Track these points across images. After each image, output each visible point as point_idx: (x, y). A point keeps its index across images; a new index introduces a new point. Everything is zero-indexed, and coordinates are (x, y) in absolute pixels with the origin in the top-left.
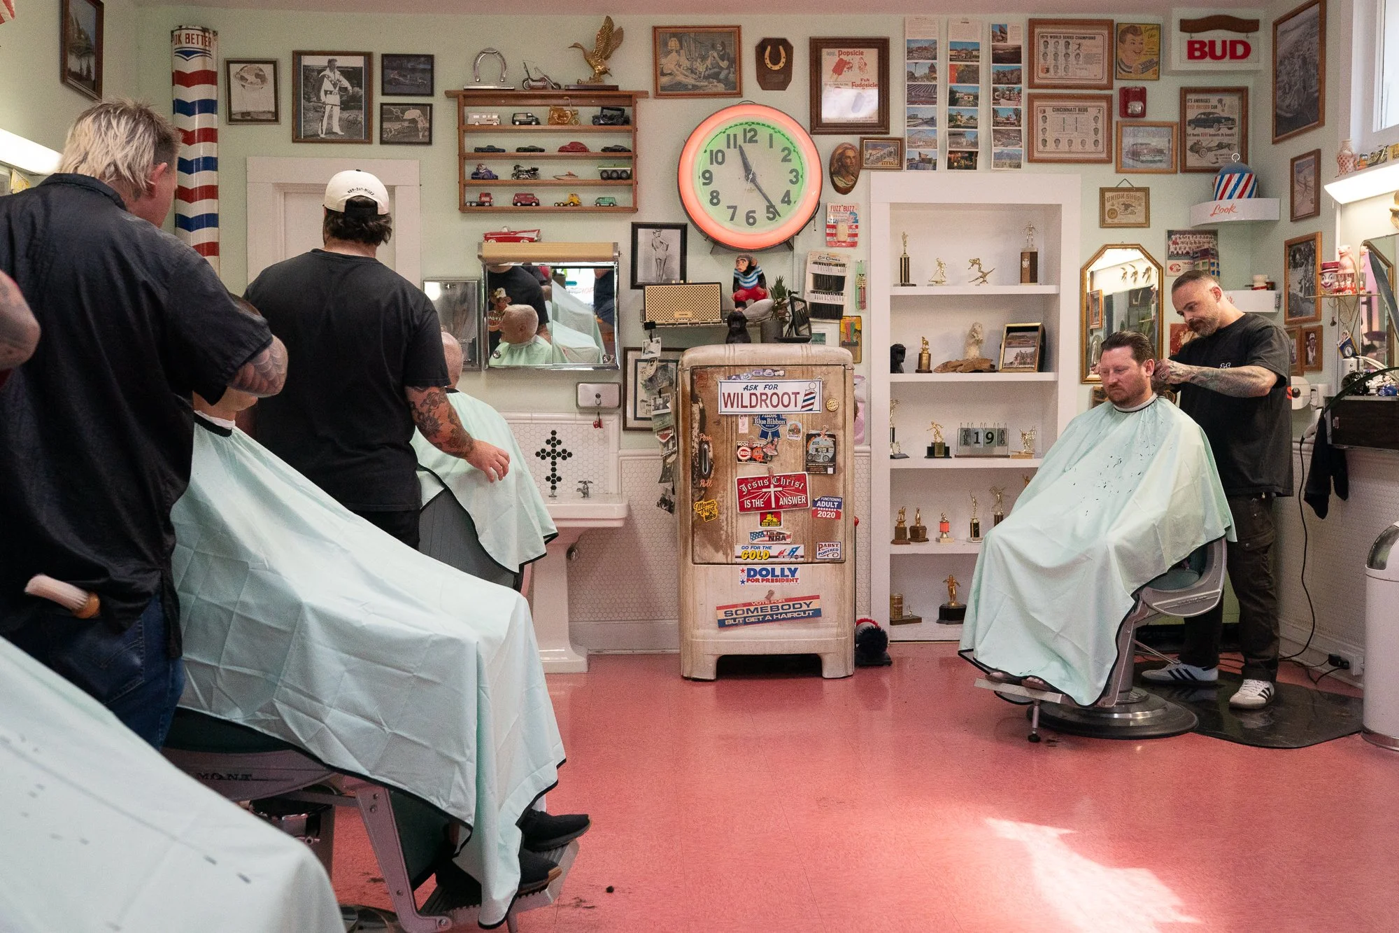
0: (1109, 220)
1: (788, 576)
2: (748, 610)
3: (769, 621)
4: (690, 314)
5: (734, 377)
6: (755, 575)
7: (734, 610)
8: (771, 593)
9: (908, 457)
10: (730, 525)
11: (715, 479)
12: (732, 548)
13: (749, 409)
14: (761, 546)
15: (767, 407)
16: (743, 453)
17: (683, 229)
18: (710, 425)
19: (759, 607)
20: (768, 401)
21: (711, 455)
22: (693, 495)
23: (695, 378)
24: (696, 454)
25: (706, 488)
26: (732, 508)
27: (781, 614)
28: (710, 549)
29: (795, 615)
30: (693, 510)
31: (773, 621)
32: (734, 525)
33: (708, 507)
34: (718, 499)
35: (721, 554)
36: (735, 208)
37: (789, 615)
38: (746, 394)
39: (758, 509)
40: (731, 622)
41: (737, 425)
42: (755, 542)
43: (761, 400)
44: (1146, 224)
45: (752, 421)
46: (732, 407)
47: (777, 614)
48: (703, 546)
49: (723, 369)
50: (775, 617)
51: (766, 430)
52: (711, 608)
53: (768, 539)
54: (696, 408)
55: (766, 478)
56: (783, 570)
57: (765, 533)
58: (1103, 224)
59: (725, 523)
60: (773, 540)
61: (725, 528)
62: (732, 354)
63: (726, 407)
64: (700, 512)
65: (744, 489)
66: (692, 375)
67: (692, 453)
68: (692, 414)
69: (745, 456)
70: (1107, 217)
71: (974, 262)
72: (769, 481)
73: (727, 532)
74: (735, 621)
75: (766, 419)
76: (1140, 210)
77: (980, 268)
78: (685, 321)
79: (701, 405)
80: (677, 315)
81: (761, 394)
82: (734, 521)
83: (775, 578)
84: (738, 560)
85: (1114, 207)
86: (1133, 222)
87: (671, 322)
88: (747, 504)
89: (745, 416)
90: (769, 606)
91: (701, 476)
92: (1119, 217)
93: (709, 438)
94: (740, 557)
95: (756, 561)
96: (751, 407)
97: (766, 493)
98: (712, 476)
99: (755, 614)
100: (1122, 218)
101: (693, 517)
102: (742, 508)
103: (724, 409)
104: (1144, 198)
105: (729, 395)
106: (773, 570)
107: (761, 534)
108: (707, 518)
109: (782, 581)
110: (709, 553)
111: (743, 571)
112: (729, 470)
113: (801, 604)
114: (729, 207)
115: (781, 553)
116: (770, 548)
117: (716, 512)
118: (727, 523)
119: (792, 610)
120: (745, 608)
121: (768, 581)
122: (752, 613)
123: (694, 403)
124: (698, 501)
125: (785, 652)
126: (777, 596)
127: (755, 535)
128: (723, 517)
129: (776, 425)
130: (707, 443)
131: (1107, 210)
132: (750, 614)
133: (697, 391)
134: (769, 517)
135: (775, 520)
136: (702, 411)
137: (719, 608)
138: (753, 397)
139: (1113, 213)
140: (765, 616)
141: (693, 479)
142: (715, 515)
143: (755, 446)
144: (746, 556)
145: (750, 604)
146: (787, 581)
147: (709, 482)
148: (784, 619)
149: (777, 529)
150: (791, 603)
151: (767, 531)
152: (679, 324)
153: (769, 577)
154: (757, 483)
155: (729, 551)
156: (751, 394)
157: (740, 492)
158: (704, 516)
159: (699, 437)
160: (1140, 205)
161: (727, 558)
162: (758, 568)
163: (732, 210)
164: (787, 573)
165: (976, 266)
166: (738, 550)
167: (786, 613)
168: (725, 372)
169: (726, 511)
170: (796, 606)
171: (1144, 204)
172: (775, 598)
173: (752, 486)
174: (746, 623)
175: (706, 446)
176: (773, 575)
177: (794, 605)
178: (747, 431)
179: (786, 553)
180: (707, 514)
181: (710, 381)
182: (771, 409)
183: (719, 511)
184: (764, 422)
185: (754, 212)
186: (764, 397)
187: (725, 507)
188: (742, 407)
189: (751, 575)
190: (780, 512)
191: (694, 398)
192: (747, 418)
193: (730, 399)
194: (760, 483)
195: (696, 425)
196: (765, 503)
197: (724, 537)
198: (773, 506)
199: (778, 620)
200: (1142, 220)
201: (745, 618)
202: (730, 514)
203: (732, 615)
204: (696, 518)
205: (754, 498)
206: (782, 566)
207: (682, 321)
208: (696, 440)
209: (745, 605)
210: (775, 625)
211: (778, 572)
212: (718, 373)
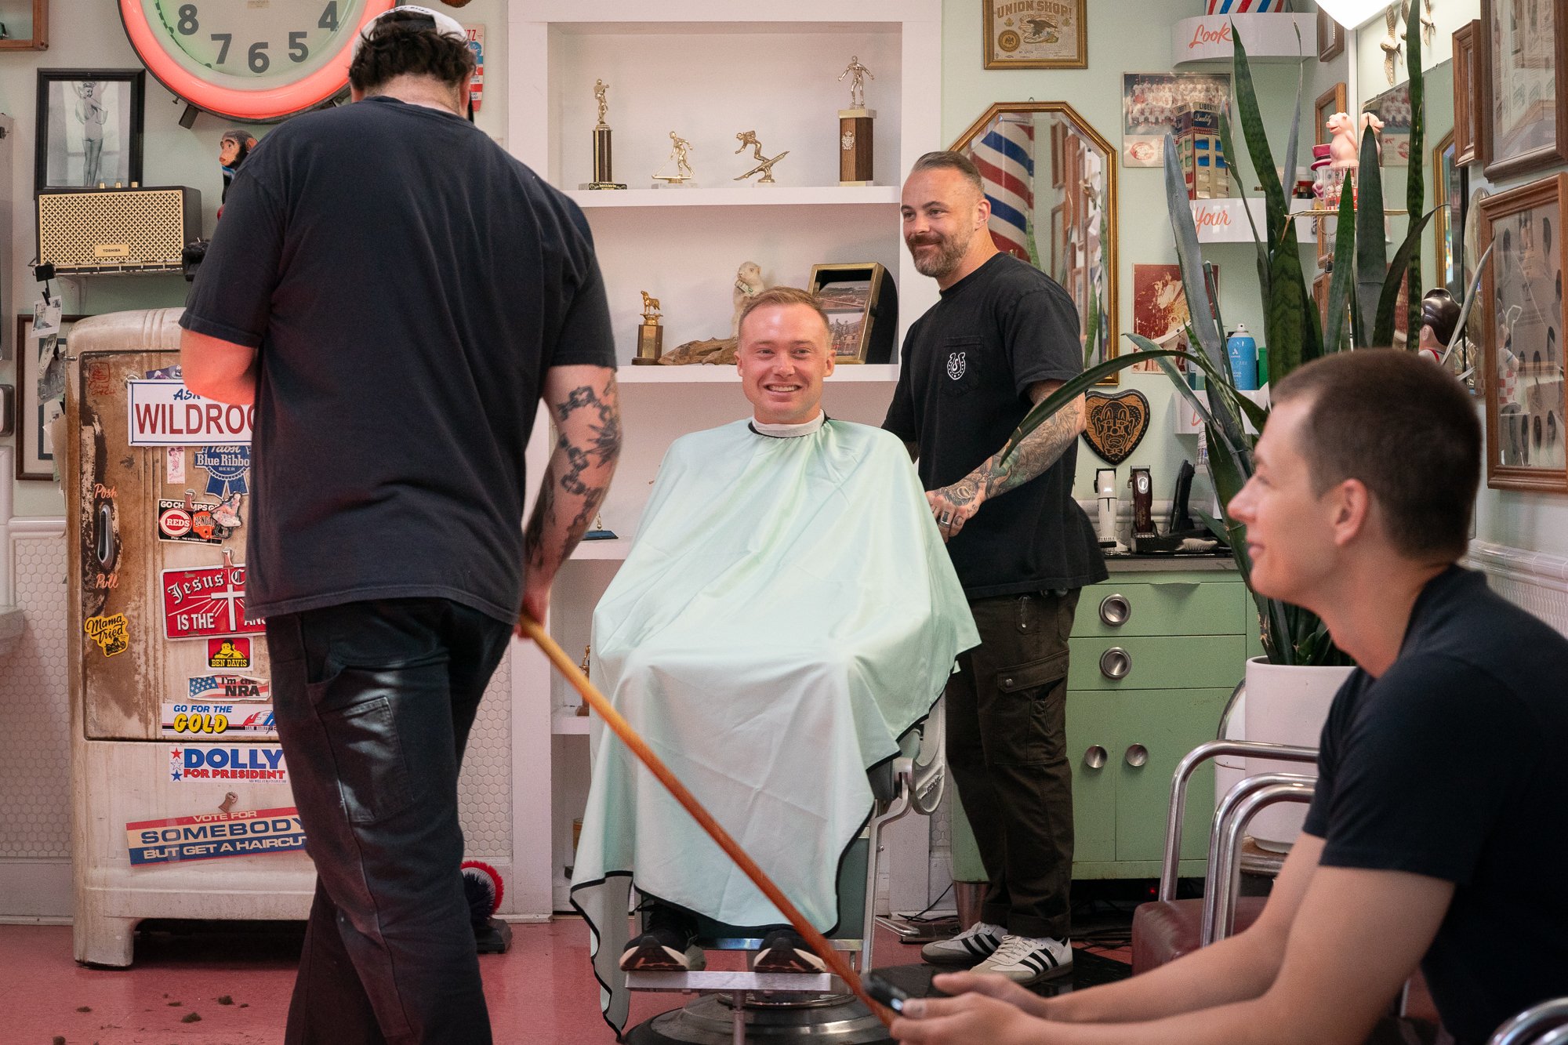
0: (1001, 54)
1: (264, 766)
2: (187, 831)
3: (227, 854)
4: (124, 250)
5: (158, 373)
6: (200, 763)
7: (159, 830)
8: (230, 800)
9: (616, 538)
10: (151, 663)
11: (124, 573)
12: (156, 709)
13: (185, 437)
14: (212, 706)
15: (221, 431)
16: (174, 522)
17: (137, 80)
18: (116, 471)
19: (208, 826)
20: (222, 421)
21: (115, 525)
22: (84, 605)
23: (87, 375)
24: (88, 525)
25: (106, 591)
26: (155, 629)
27: (250, 840)
28: (116, 710)
29: (278, 843)
30: (84, 633)
31: (235, 853)
32: (160, 662)
33: (110, 628)
34: (129, 613)
35: (135, 718)
36: (226, 38)
37: (267, 844)
38: (180, 407)
39: (203, 631)
40: (156, 854)
41: (164, 468)
42: (200, 696)
43: (209, 419)
44: (1080, 62)
45: (192, 459)
46: (153, 431)
47: (242, 841)
48: (103, 705)
49: (137, 358)
50: (239, 846)
51: (219, 477)
52: (119, 826)
53: (223, 691)
54: (88, 435)
55: (218, 571)
56: (253, 754)
57: (219, 680)
58: (991, 63)
59: (143, 659)
60: (234, 694)
61: (143, 670)
62: (156, 327)
63: (142, 431)
64: (97, 638)
65: (178, 593)
66: (83, 367)
67: (82, 522)
68: (81, 444)
69: (179, 528)
70: (997, 48)
71: (748, 139)
72: (225, 577)
73: (146, 677)
74: (162, 852)
75: (218, 456)
76: (1067, 33)
77: (757, 152)
78: (115, 263)
79: (98, 428)
80: (99, 251)
81: (209, 407)
82: (160, 654)
83: (239, 770)
84: (169, 734)
85: (1014, 28)
86: (1051, 57)
87: (86, 264)
88: (183, 622)
89: (180, 448)
90: (227, 824)
91: (98, 568)
92: (1023, 46)
93: (111, 493)
94: (172, 727)
95: (202, 735)
96: (190, 431)
97: (218, 600)
98: (118, 567)
99: (201, 839)
100: (1028, 51)
101: (84, 647)
102: (173, 631)
103: (138, 436)
104: (1075, 10)
105: (148, 407)
106: (235, 753)
107: (209, 682)
108: (109, 649)
109: (253, 775)
110: (114, 719)
111: (176, 754)
112: (150, 555)
113: (287, 822)
114: (215, 37)
115: (250, 720)
116: (228, 710)
117: (125, 638)
118: (147, 661)
119: (271, 833)
120: (181, 828)
121: (224, 774)
122: (196, 837)
123: (85, 424)
124: (94, 616)
125: (259, 916)
126: (243, 805)
127: (198, 684)
128: (138, 648)
129: (237, 468)
130: (109, 502)
131: (997, 33)
132: (191, 840)
133: (90, 401)
134: (226, 649)
135: (237, 654)
136: (100, 441)
137: (131, 826)
138: (194, 413)
139: (1011, 40)
140: (220, 843)
141: (85, 574)
142: (123, 644)
143: (195, 508)
144: (183, 724)
145: (191, 820)
146: (262, 775)
147: (113, 578)
148: (256, 851)
149: (241, 673)
150: (269, 820)
151: (223, 677)
152: (102, 269)
153: (228, 767)
154: (201, 582)
155: (150, 715)
156: (189, 407)
157: (169, 598)
158: (103, 645)
159: (93, 490)
160: (1066, 23)
161: (147, 729)
162: (205, 749)
163: (221, 43)
164: (262, 759)
165: (751, 147)
166: (168, 715)
167: (260, 840)
168: (141, 363)
169: (143, 637)
170: (280, 826)
171: (1073, 21)
172: (238, 808)
173: (191, 588)
174: (183, 858)
175: (106, 509)
176: (235, 763)
177: (274, 823)
178: (182, 480)
179: (260, 721)
180: (110, 641)
181: (113, 381)
182: (228, 436)
183: (132, 635)
184: (215, 462)
185: (265, 45)
186: (214, 413)
187: (142, 628)
188: (173, 431)
189: (193, 764)
190: (246, 641)
191: (86, 416)
192: (183, 454)
193: (150, 417)
194: (208, 581)
195: (89, 468)
196: (216, 620)
197: (141, 687)
198: (233, 627)
199: (244, 852)
200: (1070, 52)
201: (182, 846)
202: (151, 642)
203: (157, 840)
204: (89, 649)
205: (196, 610)
206: (254, 746)
207: (104, 264)
208: (89, 496)
209: (180, 821)
210: (238, 862)
211: (244, 758)
212: (129, 365)
